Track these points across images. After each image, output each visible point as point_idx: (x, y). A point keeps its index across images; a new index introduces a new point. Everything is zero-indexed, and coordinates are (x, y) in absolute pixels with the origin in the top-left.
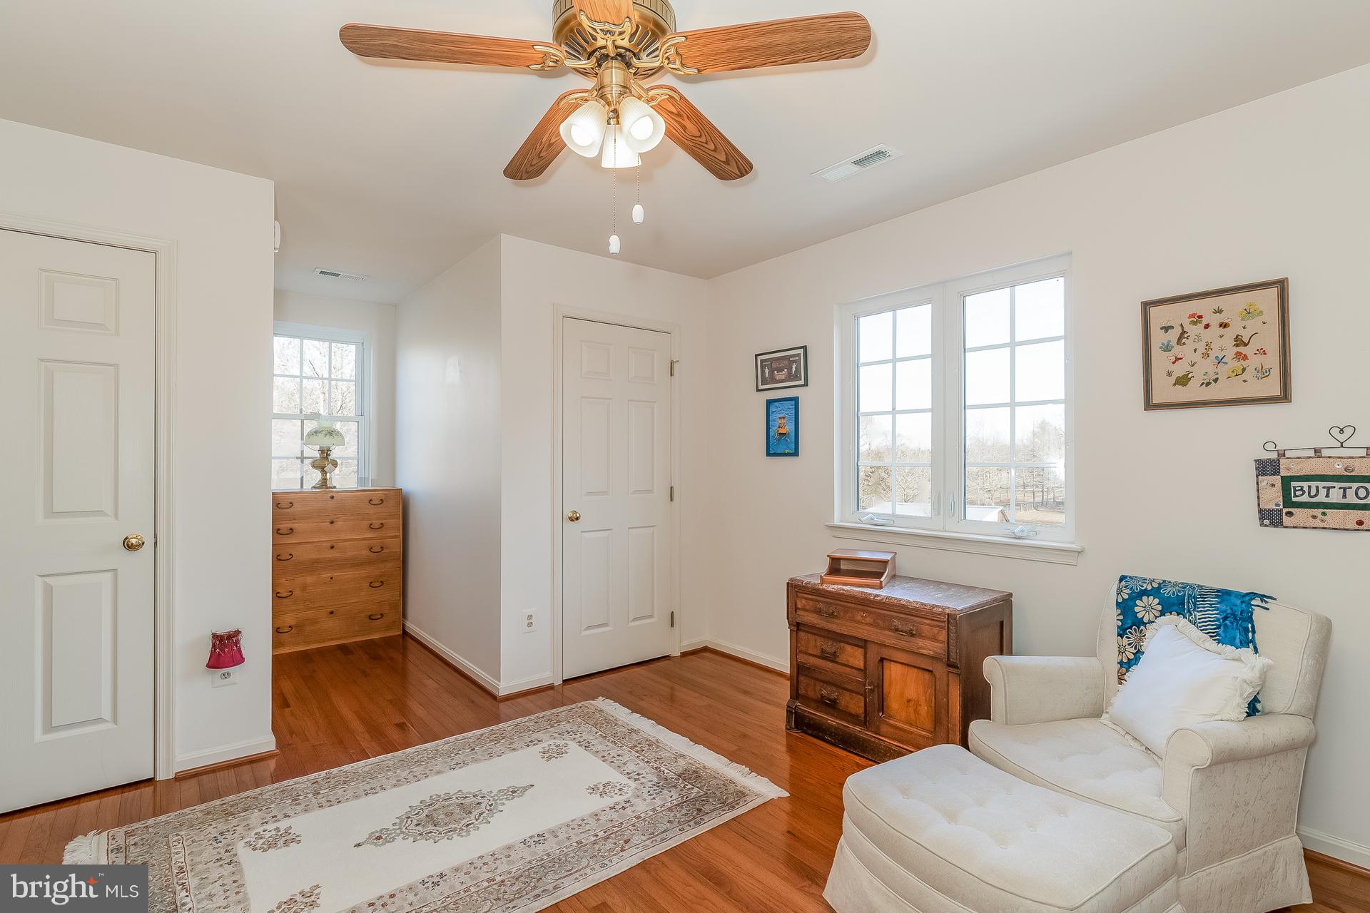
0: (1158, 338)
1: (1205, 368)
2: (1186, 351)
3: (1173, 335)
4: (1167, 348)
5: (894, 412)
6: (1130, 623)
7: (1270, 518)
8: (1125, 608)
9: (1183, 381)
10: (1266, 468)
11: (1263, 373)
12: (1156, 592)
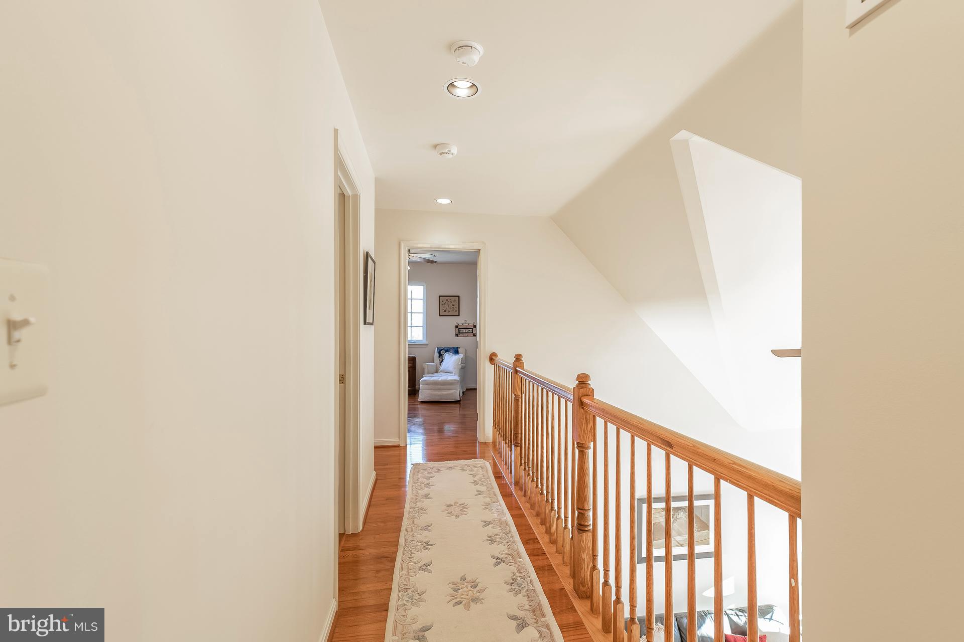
0: (441, 303)
1: (448, 309)
2: (446, 305)
3: (444, 302)
4: (443, 305)
5: (411, 313)
6: (440, 355)
7: (457, 335)
8: (439, 353)
9: (445, 311)
10: (457, 327)
11: (456, 311)
12: (443, 349)
